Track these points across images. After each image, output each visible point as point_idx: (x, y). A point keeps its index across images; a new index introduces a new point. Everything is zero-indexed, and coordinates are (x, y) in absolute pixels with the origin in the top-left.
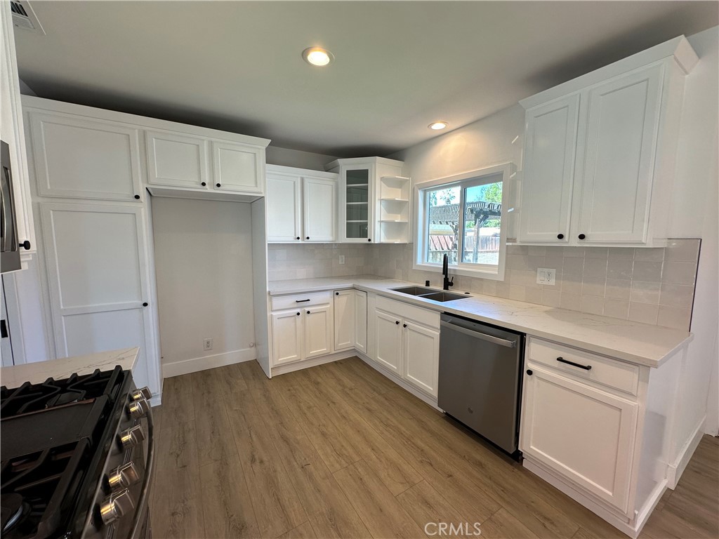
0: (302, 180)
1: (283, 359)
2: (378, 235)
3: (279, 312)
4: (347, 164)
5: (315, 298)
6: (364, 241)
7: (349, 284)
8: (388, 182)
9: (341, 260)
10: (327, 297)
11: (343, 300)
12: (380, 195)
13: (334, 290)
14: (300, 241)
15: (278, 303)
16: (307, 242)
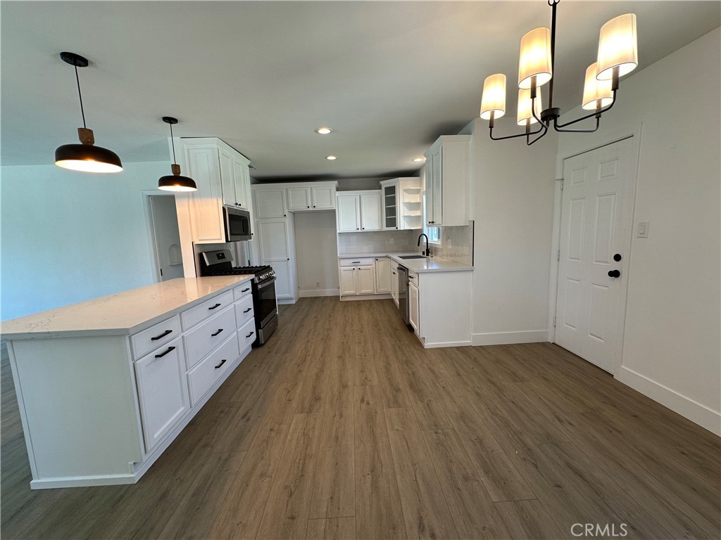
0: (360, 196)
1: (347, 292)
2: (403, 225)
3: (344, 267)
4: (386, 183)
5: (363, 261)
6: (394, 228)
7: (384, 255)
8: (408, 191)
9: (392, 241)
10: (371, 261)
11: (381, 264)
12: (402, 199)
13: (376, 257)
14: (360, 231)
15: (343, 262)
16: (363, 231)
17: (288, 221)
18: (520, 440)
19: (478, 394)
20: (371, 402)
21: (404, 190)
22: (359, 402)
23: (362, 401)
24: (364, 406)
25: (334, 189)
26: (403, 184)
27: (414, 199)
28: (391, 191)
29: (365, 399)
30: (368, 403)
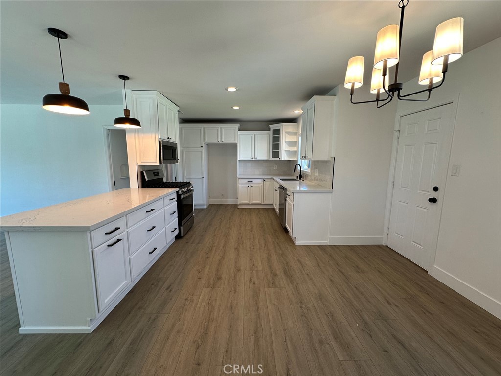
0: (255, 135)
1: (243, 202)
2: (284, 157)
3: (242, 184)
4: (273, 127)
5: (255, 181)
6: (278, 159)
7: (270, 177)
8: (289, 133)
9: (275, 168)
10: (260, 181)
11: (267, 183)
12: (284, 138)
13: (264, 179)
14: (253, 159)
15: (241, 181)
16: (256, 159)
17: (204, 151)
18: (360, 316)
19: (331, 280)
20: (256, 283)
21: (286, 132)
22: (248, 282)
23: (250, 281)
24: (251, 285)
25: (237, 129)
26: (285, 128)
27: (293, 139)
28: (277, 132)
29: (253, 280)
30: (254, 283)
